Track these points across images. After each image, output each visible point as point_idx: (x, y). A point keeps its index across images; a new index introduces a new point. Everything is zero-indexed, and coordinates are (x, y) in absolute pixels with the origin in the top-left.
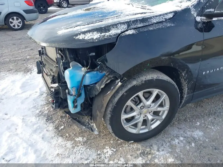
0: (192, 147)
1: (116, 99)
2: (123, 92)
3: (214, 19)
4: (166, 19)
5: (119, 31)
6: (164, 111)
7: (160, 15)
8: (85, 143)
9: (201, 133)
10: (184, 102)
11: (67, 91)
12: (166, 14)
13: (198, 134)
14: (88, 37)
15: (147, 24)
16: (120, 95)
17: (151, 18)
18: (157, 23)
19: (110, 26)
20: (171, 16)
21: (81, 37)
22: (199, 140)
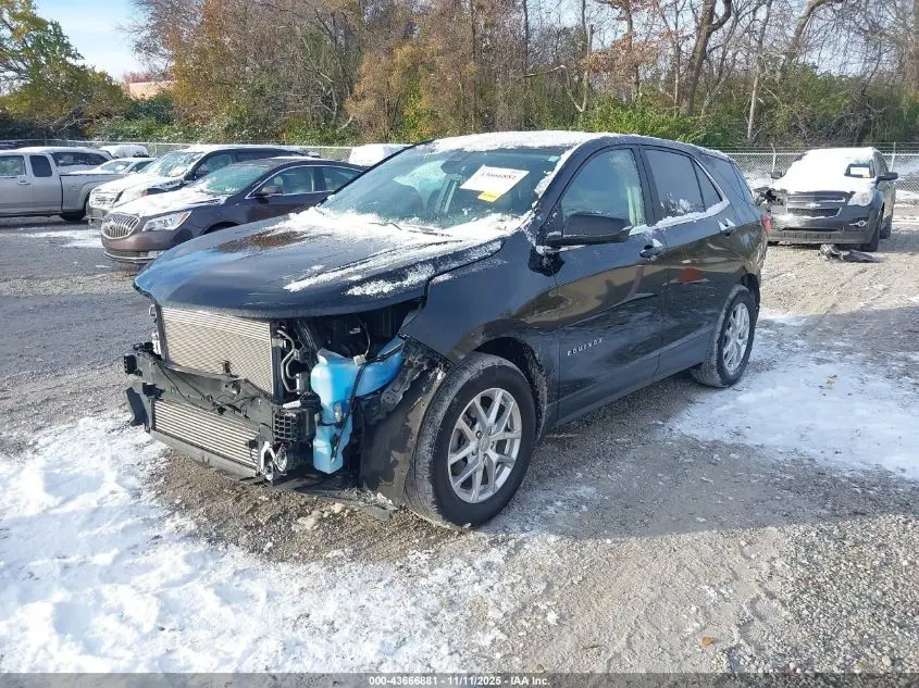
0: (584, 513)
1: (440, 416)
2: (451, 397)
3: (563, 249)
4: (490, 251)
5: (424, 277)
6: (512, 441)
7: (481, 246)
8: (353, 558)
9: (590, 490)
10: (546, 423)
11: (316, 417)
12: (490, 243)
13: (586, 491)
14: (371, 289)
15: (463, 262)
16: (447, 404)
17: (467, 251)
18: (480, 260)
19: (403, 269)
20: (497, 246)
21: (357, 291)
22: (592, 499)
